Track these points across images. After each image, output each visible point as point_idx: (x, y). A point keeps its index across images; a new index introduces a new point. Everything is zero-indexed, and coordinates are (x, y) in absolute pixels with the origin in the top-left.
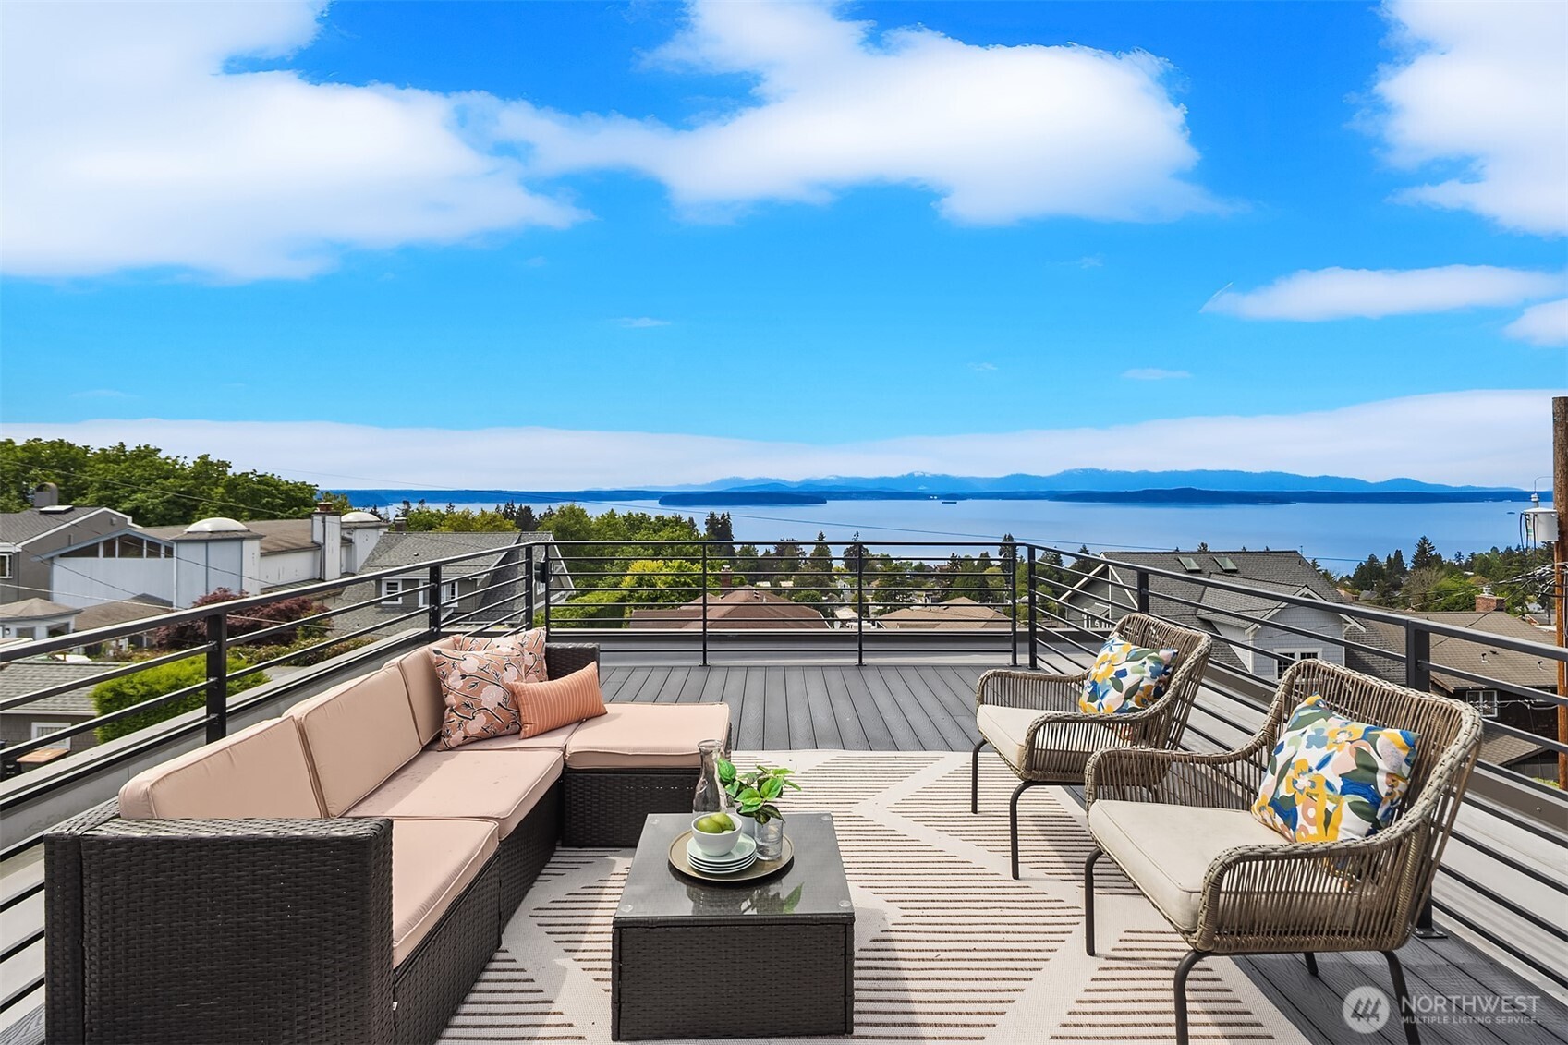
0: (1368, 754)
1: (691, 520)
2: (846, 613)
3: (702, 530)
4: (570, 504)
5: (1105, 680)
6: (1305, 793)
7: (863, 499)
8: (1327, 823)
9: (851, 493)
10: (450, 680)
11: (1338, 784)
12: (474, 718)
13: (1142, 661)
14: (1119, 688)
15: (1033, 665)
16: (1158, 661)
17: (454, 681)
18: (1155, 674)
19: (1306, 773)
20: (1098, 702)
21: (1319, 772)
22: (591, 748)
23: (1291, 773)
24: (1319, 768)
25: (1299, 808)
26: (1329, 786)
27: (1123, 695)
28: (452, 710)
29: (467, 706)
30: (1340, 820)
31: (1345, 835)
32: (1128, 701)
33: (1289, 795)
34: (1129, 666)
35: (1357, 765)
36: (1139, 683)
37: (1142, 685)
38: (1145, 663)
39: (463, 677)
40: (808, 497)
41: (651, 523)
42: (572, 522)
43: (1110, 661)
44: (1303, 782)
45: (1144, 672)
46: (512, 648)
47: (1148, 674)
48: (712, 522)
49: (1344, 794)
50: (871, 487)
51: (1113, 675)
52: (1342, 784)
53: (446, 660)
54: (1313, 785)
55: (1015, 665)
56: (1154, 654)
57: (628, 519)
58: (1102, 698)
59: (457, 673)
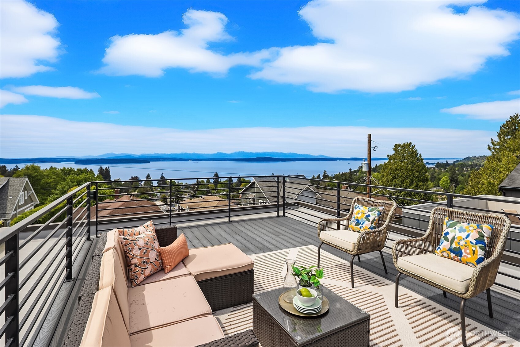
0: (481, 232)
1: (91, 170)
2: (159, 202)
3: (96, 173)
4: (31, 164)
5: (362, 219)
6: (464, 246)
7: (164, 161)
8: (474, 253)
9: (160, 159)
10: (134, 252)
11: (474, 242)
12: (147, 267)
13: (374, 211)
14: (369, 221)
15: (284, 215)
16: (379, 211)
17: (136, 252)
18: (378, 215)
19: (462, 240)
20: (360, 226)
21: (467, 239)
22: (203, 271)
23: (456, 240)
24: (466, 238)
25: (463, 250)
26: (471, 242)
27: (371, 223)
28: (136, 266)
29: (144, 262)
30: (477, 252)
31: (480, 256)
32: (372, 224)
33: (457, 247)
34: (370, 213)
35: (479, 236)
36: (374, 218)
37: (375, 219)
38: (375, 212)
39: (140, 249)
40: (142, 161)
41: (75, 172)
42: (33, 172)
43: (362, 212)
44: (462, 243)
45: (375, 215)
46: (152, 232)
47: (377, 215)
48: (101, 171)
49: (477, 244)
50: (167, 157)
51: (365, 217)
52: (475, 242)
53: (130, 242)
54: (466, 243)
55: (278, 216)
56: (377, 209)
57: (63, 170)
58: (362, 224)
59: (136, 247)
